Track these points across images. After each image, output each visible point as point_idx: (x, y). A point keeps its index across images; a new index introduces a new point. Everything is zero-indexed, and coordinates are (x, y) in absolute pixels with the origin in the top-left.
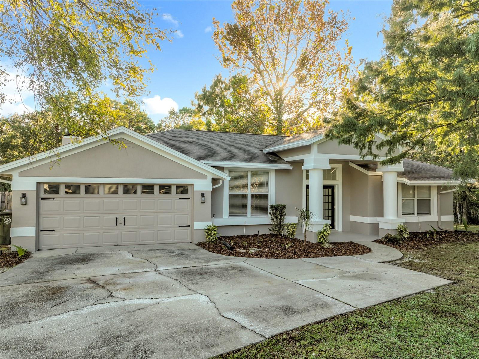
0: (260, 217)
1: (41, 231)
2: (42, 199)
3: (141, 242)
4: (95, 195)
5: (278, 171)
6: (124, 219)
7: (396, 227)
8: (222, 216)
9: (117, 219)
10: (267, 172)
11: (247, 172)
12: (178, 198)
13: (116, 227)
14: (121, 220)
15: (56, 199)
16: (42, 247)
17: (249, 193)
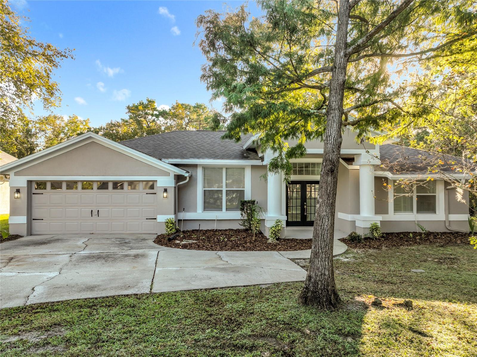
0: (234, 212)
1: (33, 219)
2: (33, 194)
3: (113, 232)
4: (74, 190)
5: (253, 167)
6: (98, 211)
7: (369, 225)
8: (195, 210)
9: (92, 211)
10: (243, 168)
11: (222, 168)
12: (145, 194)
13: (92, 218)
14: (95, 213)
15: (44, 194)
16: (34, 232)
17: (224, 189)
